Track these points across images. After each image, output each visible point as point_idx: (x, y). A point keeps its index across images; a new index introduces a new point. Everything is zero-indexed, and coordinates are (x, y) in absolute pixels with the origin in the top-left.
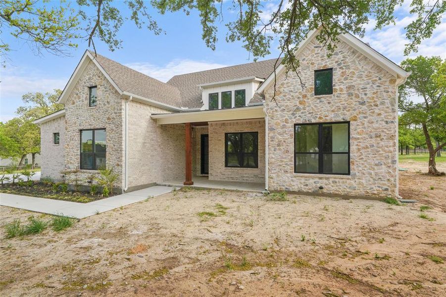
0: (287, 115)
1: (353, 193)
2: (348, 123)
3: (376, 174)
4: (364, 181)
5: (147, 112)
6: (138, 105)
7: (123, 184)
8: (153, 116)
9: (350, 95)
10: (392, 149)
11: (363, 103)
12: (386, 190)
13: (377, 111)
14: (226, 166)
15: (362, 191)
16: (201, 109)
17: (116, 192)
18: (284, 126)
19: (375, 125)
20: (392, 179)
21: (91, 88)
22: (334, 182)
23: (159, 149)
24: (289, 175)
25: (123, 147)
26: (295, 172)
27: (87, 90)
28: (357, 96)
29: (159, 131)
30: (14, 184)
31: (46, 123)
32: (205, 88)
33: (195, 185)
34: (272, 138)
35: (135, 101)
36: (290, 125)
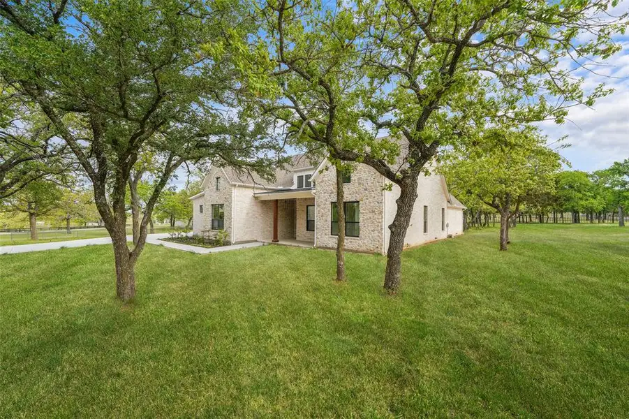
0: (327, 196)
1: (361, 249)
2: (358, 202)
3: (372, 237)
4: (365, 241)
5: (250, 193)
6: (244, 189)
7: (232, 239)
8: (256, 195)
9: (359, 184)
10: (380, 220)
11: (366, 190)
12: (377, 247)
13: (373, 195)
14: (307, 230)
15: (364, 248)
16: (291, 188)
17: (227, 243)
18: (325, 204)
19: (372, 204)
20: (380, 240)
21: (217, 178)
22: (351, 242)
23: (260, 217)
24: (327, 236)
25: (233, 216)
26: (332, 234)
27: (215, 179)
28: (363, 185)
29: (259, 205)
30: (178, 238)
31: (196, 198)
32: (295, 172)
33: (280, 243)
34: (319, 211)
35: (240, 186)
36: (328, 203)
